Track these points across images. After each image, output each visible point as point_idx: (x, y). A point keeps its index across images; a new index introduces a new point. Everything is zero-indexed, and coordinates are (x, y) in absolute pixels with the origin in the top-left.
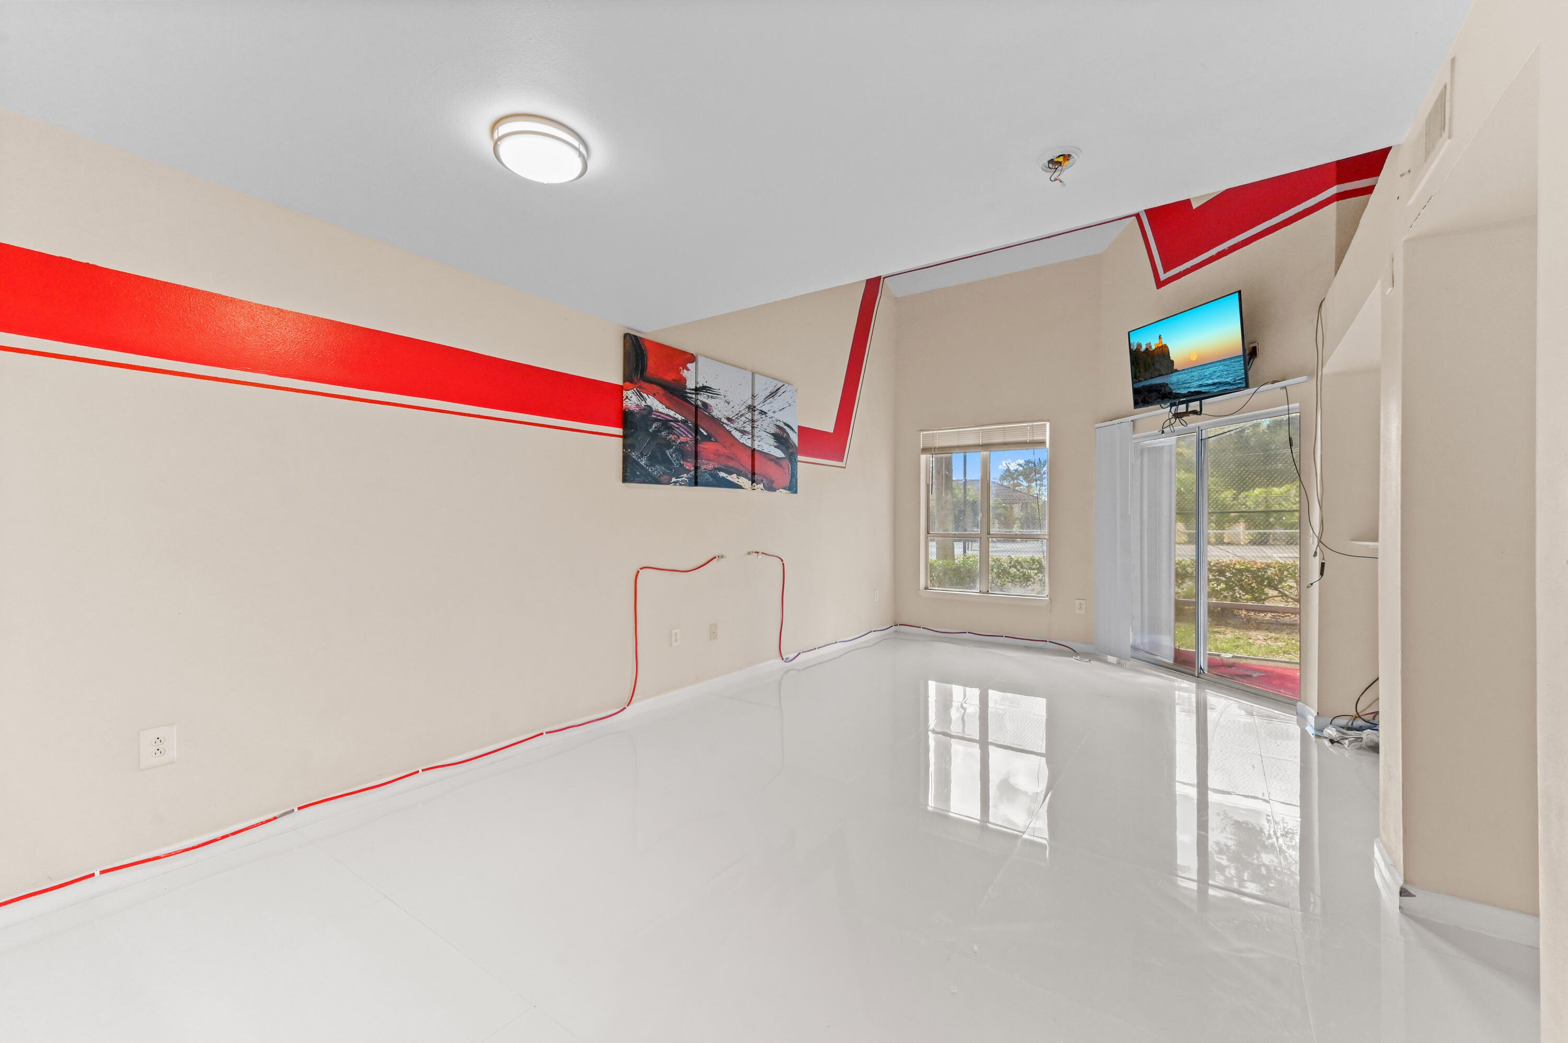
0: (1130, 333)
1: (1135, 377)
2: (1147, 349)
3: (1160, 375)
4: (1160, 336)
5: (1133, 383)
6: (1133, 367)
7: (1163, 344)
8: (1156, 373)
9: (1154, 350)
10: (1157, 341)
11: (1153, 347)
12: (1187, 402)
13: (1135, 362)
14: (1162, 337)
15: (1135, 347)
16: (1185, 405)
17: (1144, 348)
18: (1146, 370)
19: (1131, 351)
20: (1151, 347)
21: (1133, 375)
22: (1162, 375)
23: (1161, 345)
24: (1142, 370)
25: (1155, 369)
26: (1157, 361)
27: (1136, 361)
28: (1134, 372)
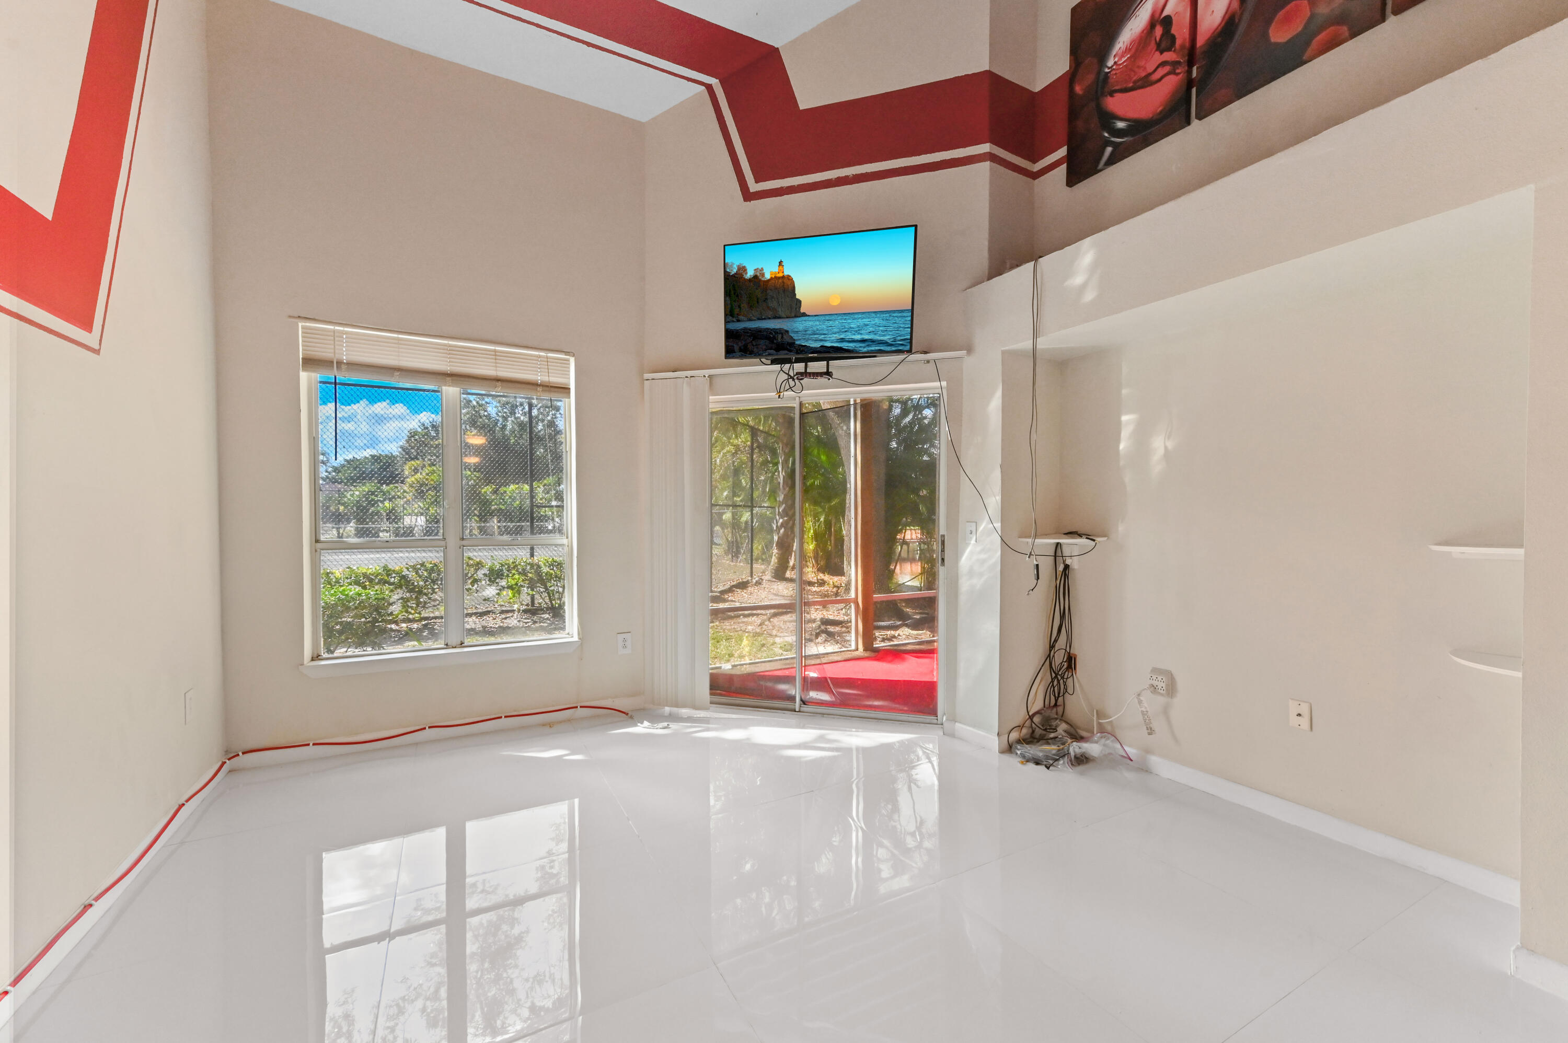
0: (726, 247)
1: (730, 314)
2: (755, 277)
3: (776, 317)
4: (781, 263)
5: (726, 322)
6: (728, 298)
7: (786, 273)
8: (770, 313)
9: (769, 280)
10: (776, 269)
11: (768, 276)
12: (806, 361)
13: (732, 292)
14: (783, 264)
15: (735, 271)
16: (803, 365)
17: (750, 273)
18: (751, 307)
19: (727, 276)
20: (763, 275)
21: (728, 310)
22: (780, 318)
23: (781, 275)
24: (744, 306)
25: (768, 308)
26: (773, 297)
27: (735, 290)
28: (729, 306)
